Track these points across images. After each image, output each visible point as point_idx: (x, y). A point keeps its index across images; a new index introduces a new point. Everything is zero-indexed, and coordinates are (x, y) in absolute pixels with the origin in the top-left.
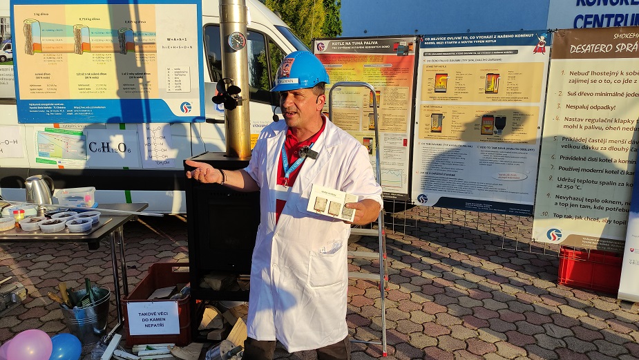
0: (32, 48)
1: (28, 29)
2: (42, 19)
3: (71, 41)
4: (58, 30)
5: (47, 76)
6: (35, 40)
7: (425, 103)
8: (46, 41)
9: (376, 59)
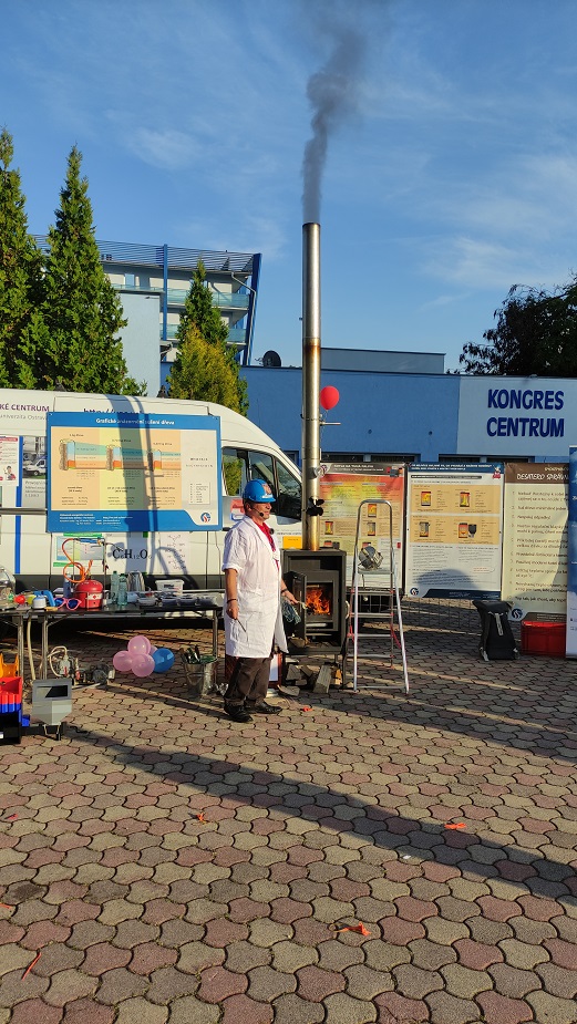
0: (66, 465)
1: (64, 448)
2: (76, 439)
3: (104, 458)
4: (93, 449)
5: (79, 489)
6: (70, 457)
7: (413, 514)
8: (80, 459)
9: (372, 480)
